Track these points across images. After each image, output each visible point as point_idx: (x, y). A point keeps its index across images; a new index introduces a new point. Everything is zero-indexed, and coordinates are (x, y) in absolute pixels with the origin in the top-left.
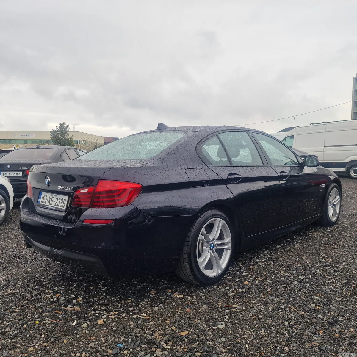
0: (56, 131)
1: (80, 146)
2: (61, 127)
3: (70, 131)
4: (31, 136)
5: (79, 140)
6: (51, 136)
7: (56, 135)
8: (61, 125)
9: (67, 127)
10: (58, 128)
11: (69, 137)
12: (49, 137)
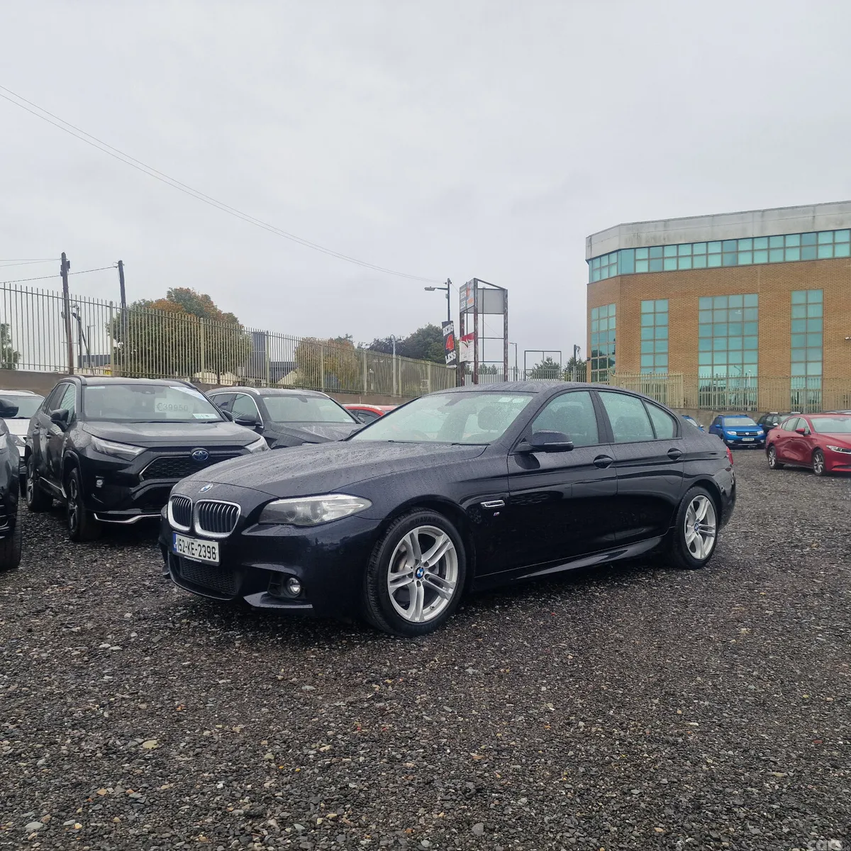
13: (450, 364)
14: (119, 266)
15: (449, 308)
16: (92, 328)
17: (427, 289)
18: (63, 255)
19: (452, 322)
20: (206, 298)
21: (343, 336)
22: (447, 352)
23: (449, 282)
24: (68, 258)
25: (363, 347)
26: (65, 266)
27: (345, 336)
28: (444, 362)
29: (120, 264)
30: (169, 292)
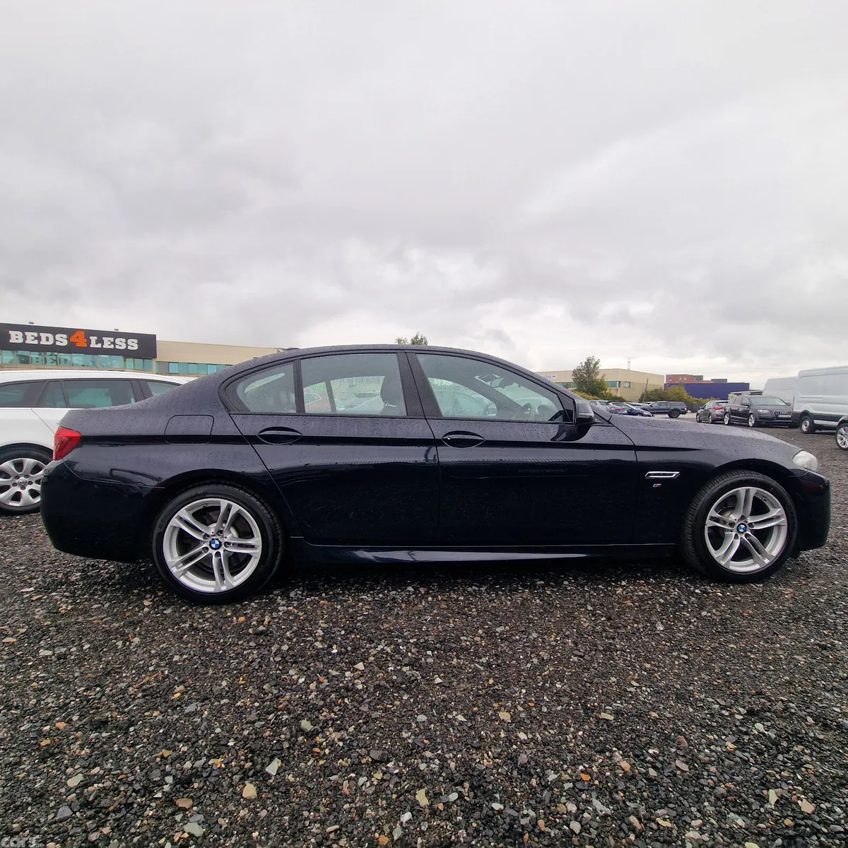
0: (580, 370)
1: (619, 391)
2: (588, 363)
3: (600, 368)
4: (552, 378)
5: (619, 382)
6: (573, 377)
7: (581, 376)
8: (588, 360)
9: (597, 363)
10: (584, 364)
11: (599, 377)
12: (570, 379)
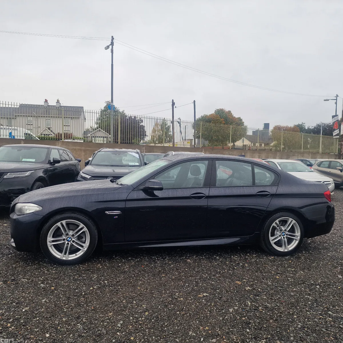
13: (335, 136)
14: (194, 102)
15: (336, 108)
16: (187, 126)
17: (325, 100)
18: (173, 100)
19: (338, 115)
20: (230, 112)
21: (300, 123)
22: (335, 130)
23: (337, 96)
24: (174, 101)
25: (310, 128)
26: (173, 104)
27: (301, 123)
28: (332, 135)
29: (194, 101)
30: (215, 111)
